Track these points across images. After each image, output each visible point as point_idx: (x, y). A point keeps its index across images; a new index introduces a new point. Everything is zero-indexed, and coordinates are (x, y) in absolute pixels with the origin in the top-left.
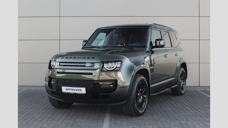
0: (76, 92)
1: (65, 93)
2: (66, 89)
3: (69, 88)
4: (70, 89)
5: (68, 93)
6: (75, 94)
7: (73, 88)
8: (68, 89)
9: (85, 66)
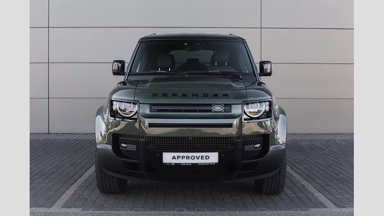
0: (195, 161)
1: (169, 166)
2: (174, 158)
3: (181, 154)
4: (183, 157)
5: (178, 166)
6: (195, 166)
7: (190, 154)
8: (178, 157)
9: (210, 111)
